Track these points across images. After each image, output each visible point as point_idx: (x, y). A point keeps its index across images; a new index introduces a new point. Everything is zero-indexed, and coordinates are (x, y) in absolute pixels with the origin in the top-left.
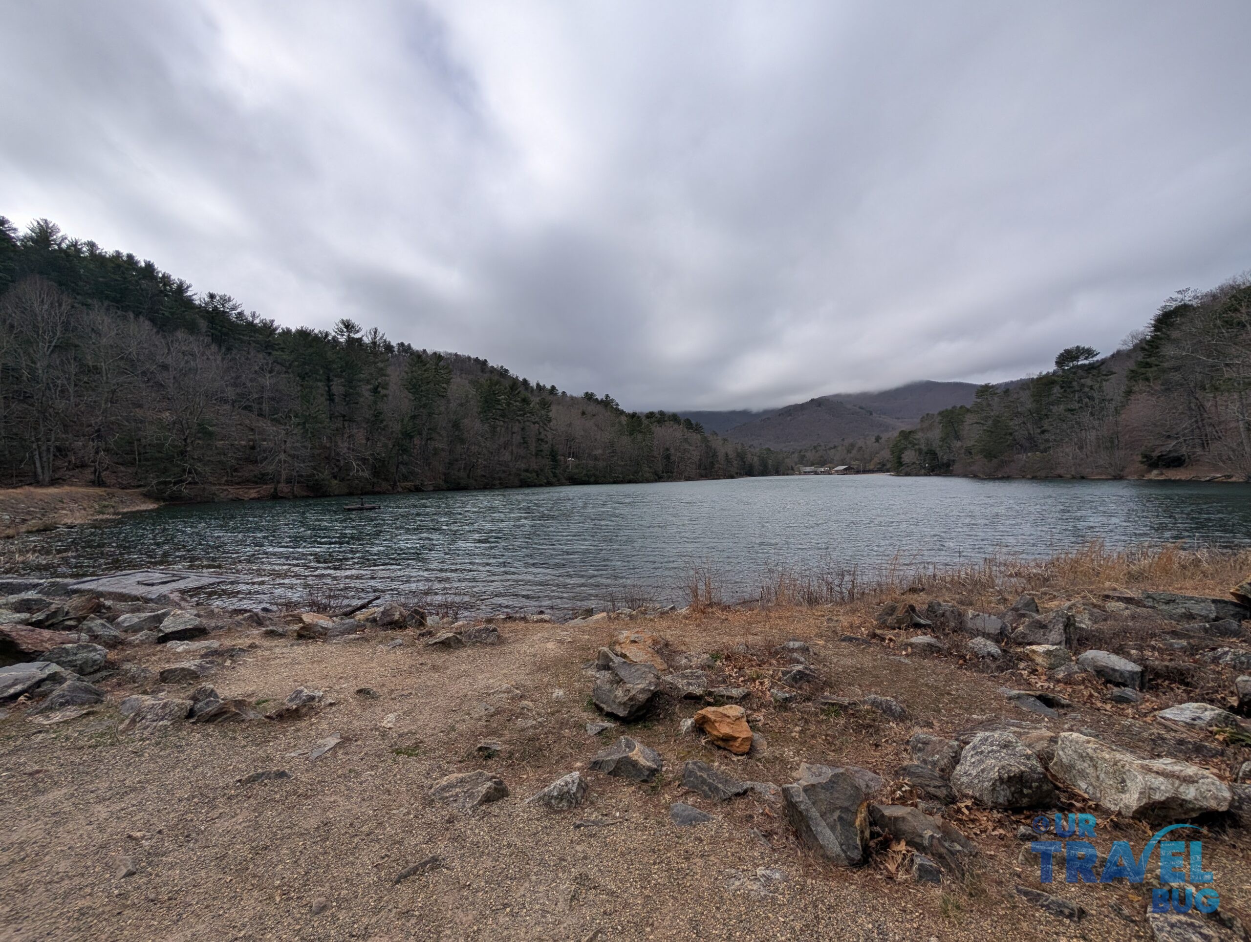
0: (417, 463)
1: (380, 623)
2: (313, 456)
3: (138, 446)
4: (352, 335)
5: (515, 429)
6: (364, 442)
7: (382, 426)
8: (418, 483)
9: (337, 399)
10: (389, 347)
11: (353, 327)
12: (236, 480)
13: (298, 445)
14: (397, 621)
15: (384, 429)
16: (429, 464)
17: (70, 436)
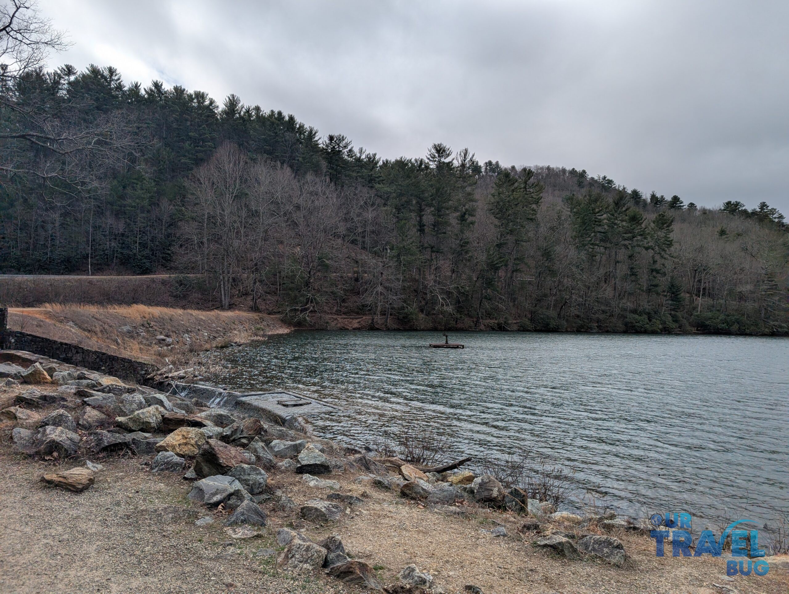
0: (501, 299)
1: (478, 497)
2: (404, 289)
3: (280, 277)
4: (443, 160)
5: (620, 257)
6: (449, 274)
7: (467, 256)
8: (502, 321)
9: (427, 229)
10: (476, 168)
11: (444, 151)
12: (343, 310)
13: (392, 277)
14: (495, 498)
15: (469, 260)
16: (514, 300)
17: (240, 270)
